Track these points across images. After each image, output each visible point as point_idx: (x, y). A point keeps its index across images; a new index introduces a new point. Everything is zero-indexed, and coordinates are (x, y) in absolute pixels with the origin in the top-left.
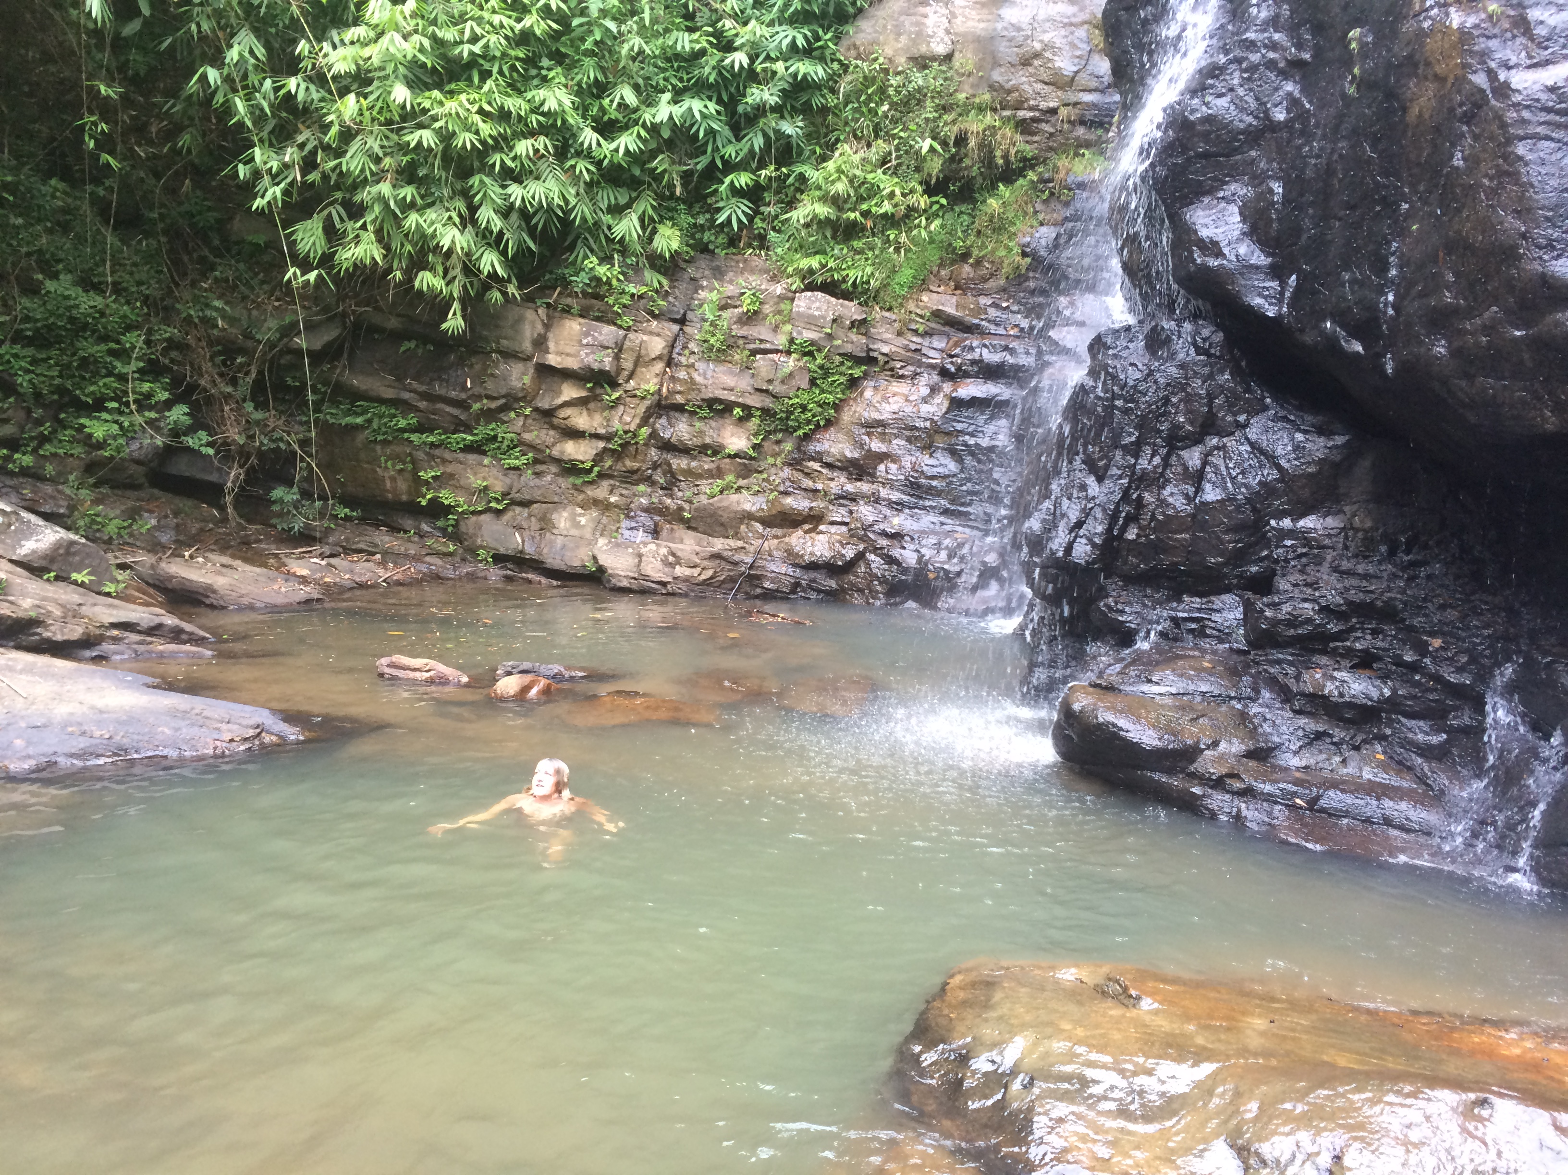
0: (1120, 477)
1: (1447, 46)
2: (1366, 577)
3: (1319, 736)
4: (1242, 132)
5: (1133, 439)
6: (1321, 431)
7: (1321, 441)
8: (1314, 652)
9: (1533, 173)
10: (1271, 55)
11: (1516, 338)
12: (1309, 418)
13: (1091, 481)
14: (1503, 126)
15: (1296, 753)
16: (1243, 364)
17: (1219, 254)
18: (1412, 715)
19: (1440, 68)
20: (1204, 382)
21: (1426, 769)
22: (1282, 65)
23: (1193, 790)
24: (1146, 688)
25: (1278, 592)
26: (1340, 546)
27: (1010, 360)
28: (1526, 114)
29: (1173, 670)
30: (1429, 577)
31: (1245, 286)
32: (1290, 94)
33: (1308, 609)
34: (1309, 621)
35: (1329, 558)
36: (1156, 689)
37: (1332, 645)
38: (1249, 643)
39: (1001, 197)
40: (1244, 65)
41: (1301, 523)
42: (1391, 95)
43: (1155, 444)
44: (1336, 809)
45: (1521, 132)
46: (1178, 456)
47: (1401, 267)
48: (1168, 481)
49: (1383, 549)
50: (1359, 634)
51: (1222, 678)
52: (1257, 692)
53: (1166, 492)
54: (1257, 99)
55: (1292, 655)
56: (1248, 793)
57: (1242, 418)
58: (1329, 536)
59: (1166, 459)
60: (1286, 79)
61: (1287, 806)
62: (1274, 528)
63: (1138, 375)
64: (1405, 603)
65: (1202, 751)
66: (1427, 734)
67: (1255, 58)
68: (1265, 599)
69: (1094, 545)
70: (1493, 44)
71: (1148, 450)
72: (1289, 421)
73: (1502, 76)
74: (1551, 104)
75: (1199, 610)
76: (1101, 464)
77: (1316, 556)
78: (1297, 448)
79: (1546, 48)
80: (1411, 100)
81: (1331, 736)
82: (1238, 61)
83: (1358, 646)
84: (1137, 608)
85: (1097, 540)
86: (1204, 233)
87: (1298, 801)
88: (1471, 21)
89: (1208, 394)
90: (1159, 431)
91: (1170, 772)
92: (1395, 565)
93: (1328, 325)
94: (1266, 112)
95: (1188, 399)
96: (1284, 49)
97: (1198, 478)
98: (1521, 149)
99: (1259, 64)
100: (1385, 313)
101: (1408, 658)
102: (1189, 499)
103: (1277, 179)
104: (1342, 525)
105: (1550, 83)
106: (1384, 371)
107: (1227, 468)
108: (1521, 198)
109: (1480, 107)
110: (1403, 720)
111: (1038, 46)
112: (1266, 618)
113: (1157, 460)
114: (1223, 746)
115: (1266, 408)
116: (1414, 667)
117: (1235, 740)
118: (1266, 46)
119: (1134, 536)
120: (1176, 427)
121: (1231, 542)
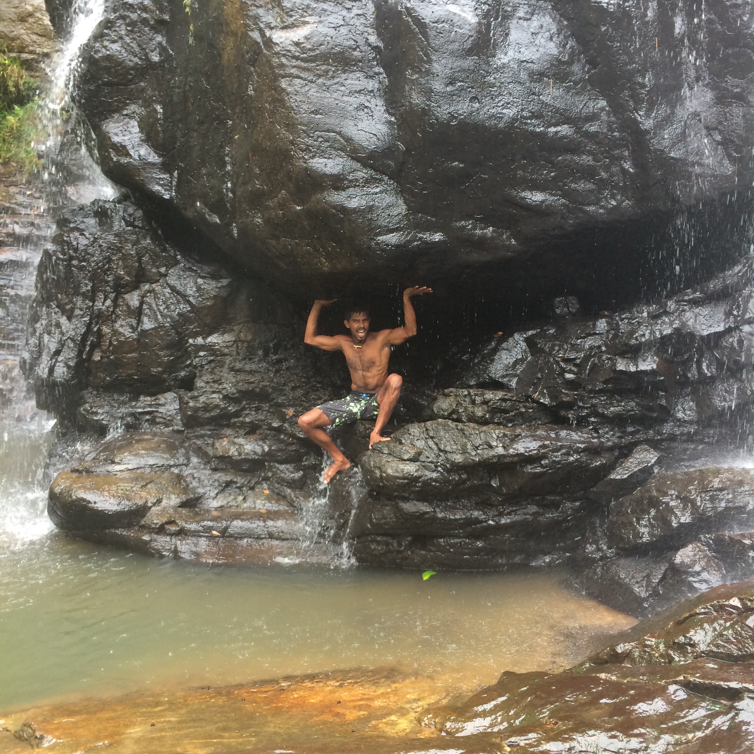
0: (82, 316)
1: (234, 11)
2: (251, 372)
3: (228, 484)
4: (132, 68)
5: (89, 288)
6: (214, 277)
7: (213, 284)
8: (223, 426)
9: (292, 102)
10: (144, 15)
11: (297, 212)
12: (207, 269)
13: (63, 320)
14: (272, 67)
15: (214, 498)
16: (160, 232)
17: (128, 155)
18: (281, 462)
19: (233, 27)
20: (133, 246)
21: (293, 495)
22: (152, 23)
23: (144, 538)
24: (111, 468)
25: (197, 389)
26: (235, 353)
28: (284, 60)
29: (130, 452)
30: (288, 369)
31: (147, 177)
32: (160, 43)
33: (216, 398)
34: (217, 406)
35: (228, 362)
36: (117, 468)
37: (232, 421)
38: (184, 425)
39: (17, 115)
40: (128, 21)
41: (209, 339)
42: (211, 45)
43: (106, 291)
44: (239, 534)
45: (281, 72)
46: (123, 298)
47: (233, 165)
48: (118, 316)
49: (260, 353)
50: (247, 412)
51: (164, 452)
52: (188, 459)
53: (117, 325)
54: (139, 46)
55: (210, 430)
56: (182, 533)
57: (163, 270)
58: (227, 347)
59: (115, 301)
60: (156, 33)
61: (207, 537)
62: (191, 345)
63: (85, 242)
64: (273, 388)
65: (151, 507)
66: (292, 473)
67: (134, 16)
68: (189, 394)
69: (69, 367)
70: (261, 11)
71: (102, 296)
72: (193, 271)
73: (268, 34)
74: (297, 54)
75: (150, 406)
76: (68, 307)
77: (219, 361)
78: (199, 289)
79: (291, 16)
80: (223, 49)
81: (236, 483)
82: (123, 18)
83: (247, 420)
84: (107, 408)
85: (71, 364)
86: (116, 139)
87: (214, 532)
89: (137, 254)
90: (107, 282)
91: (129, 526)
92: (268, 363)
93: (198, 204)
94: (146, 55)
95: (124, 258)
96: (152, 12)
97: (138, 313)
98: (284, 83)
99: (136, 21)
100: (227, 195)
101: (275, 425)
102: (134, 329)
103: (160, 103)
104: (234, 339)
105: (296, 40)
106: (232, 236)
107: (157, 305)
108: (288, 117)
109: (258, 55)
110: (277, 465)
111: (30, 8)
112: (190, 407)
113: (108, 302)
114: (164, 503)
115: (177, 263)
116: (279, 430)
117: (173, 496)
118: (140, 9)
119: (99, 358)
120: (118, 278)
121: (165, 357)
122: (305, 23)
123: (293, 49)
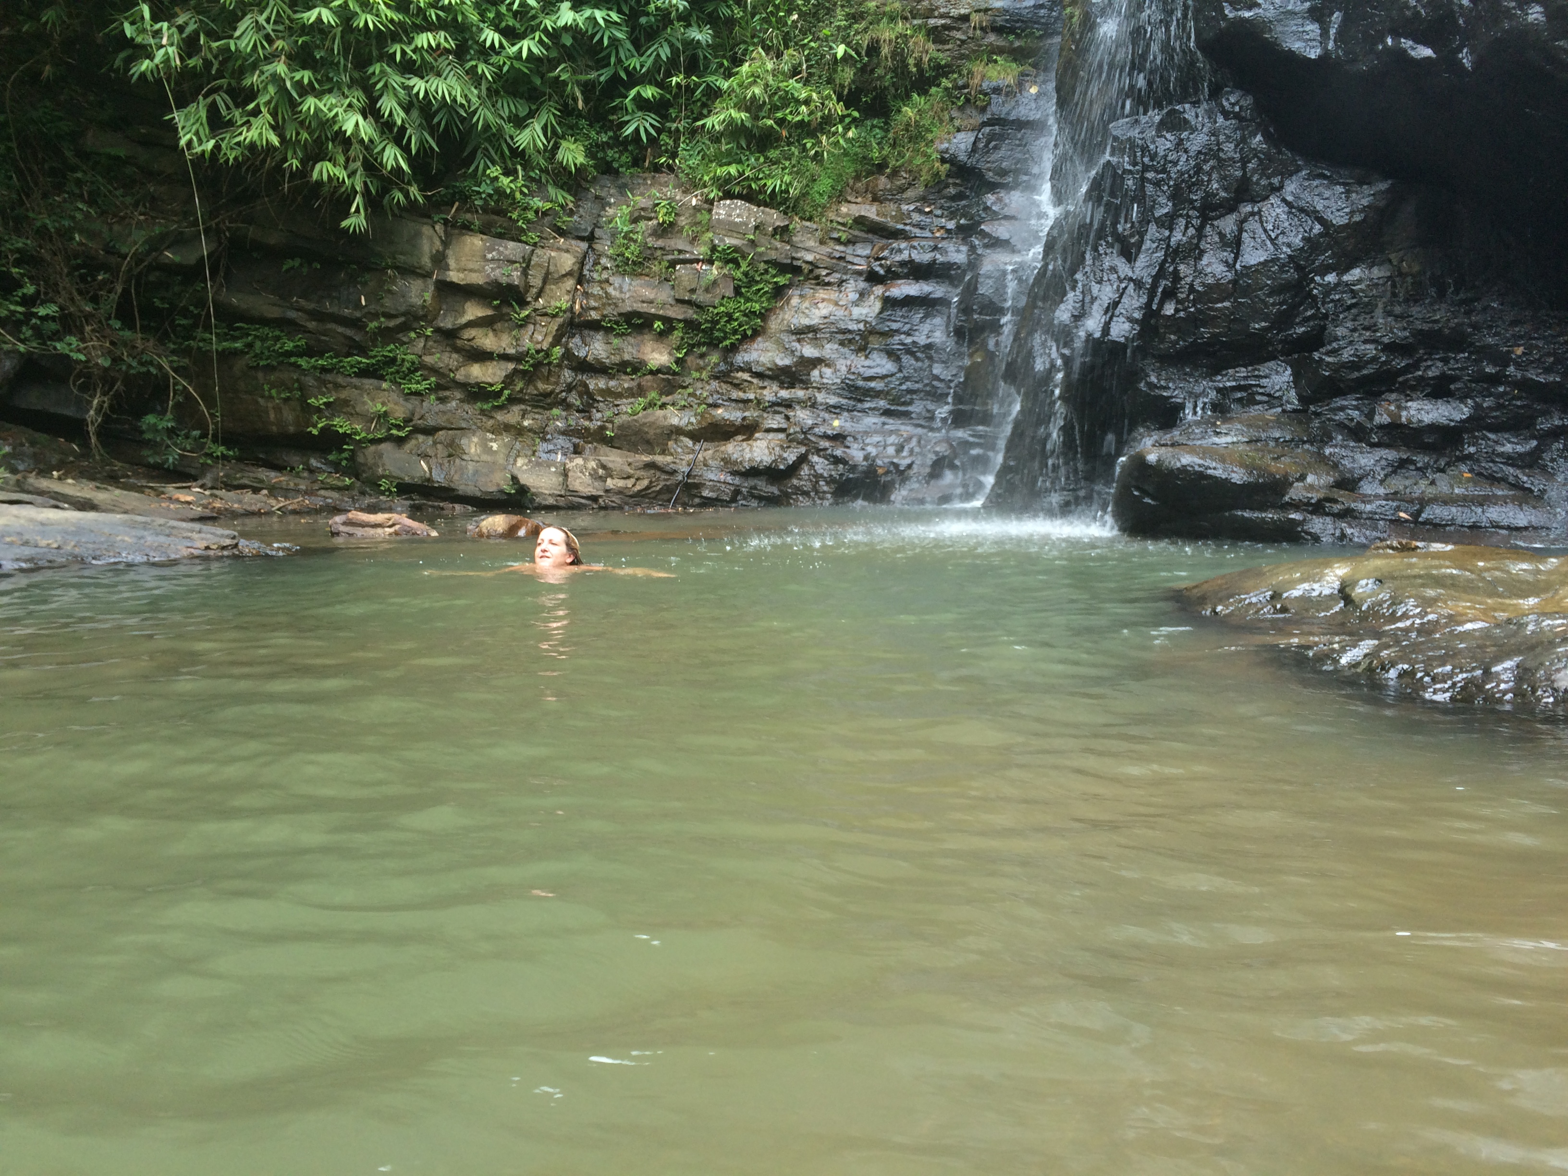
0: (1155, 252)
3: (1403, 464)
5: (1166, 210)
6: (1362, 182)
7: (1364, 190)
12: (1345, 174)
13: (1121, 262)
15: (1382, 481)
17: (1253, 5)
18: (1498, 428)
20: (1236, 146)
21: (1520, 475)
23: (1292, 516)
25: (1335, 340)
26: (1389, 293)
29: (1240, 423)
33: (1370, 350)
34: (1373, 361)
35: (1380, 305)
37: (1400, 380)
38: (1304, 400)
39: (916, 106)
41: (1347, 277)
43: (1188, 216)
44: (1441, 519)
46: (1212, 225)
48: (1204, 251)
49: (1432, 291)
50: (1429, 363)
51: (1289, 427)
52: (1328, 436)
53: (1205, 261)
55: (1357, 399)
56: (1348, 514)
57: (1276, 181)
58: (1376, 285)
59: (1200, 230)
61: (1390, 520)
62: (1319, 284)
65: (1293, 482)
66: (1515, 444)
68: (1323, 349)
69: (1133, 321)
71: (1182, 222)
72: (1324, 177)
75: (1245, 378)
76: (1133, 240)
77: (1366, 305)
81: (1414, 462)
83: (1430, 374)
84: (1180, 383)
85: (1136, 316)
87: (1402, 515)
89: (1242, 158)
90: (1192, 202)
91: (1260, 508)
92: (1449, 304)
93: (1389, 41)
95: (1222, 164)
97: (1235, 244)
100: (1462, 5)
101: (1489, 371)
102: (1230, 266)
104: (1388, 274)
106: (1458, 69)
107: (1265, 231)
110: (1488, 434)
114: (1310, 479)
115: (1298, 170)
116: (1495, 380)
117: (1320, 474)
119: (1172, 311)
120: (1209, 195)
121: (1274, 304)
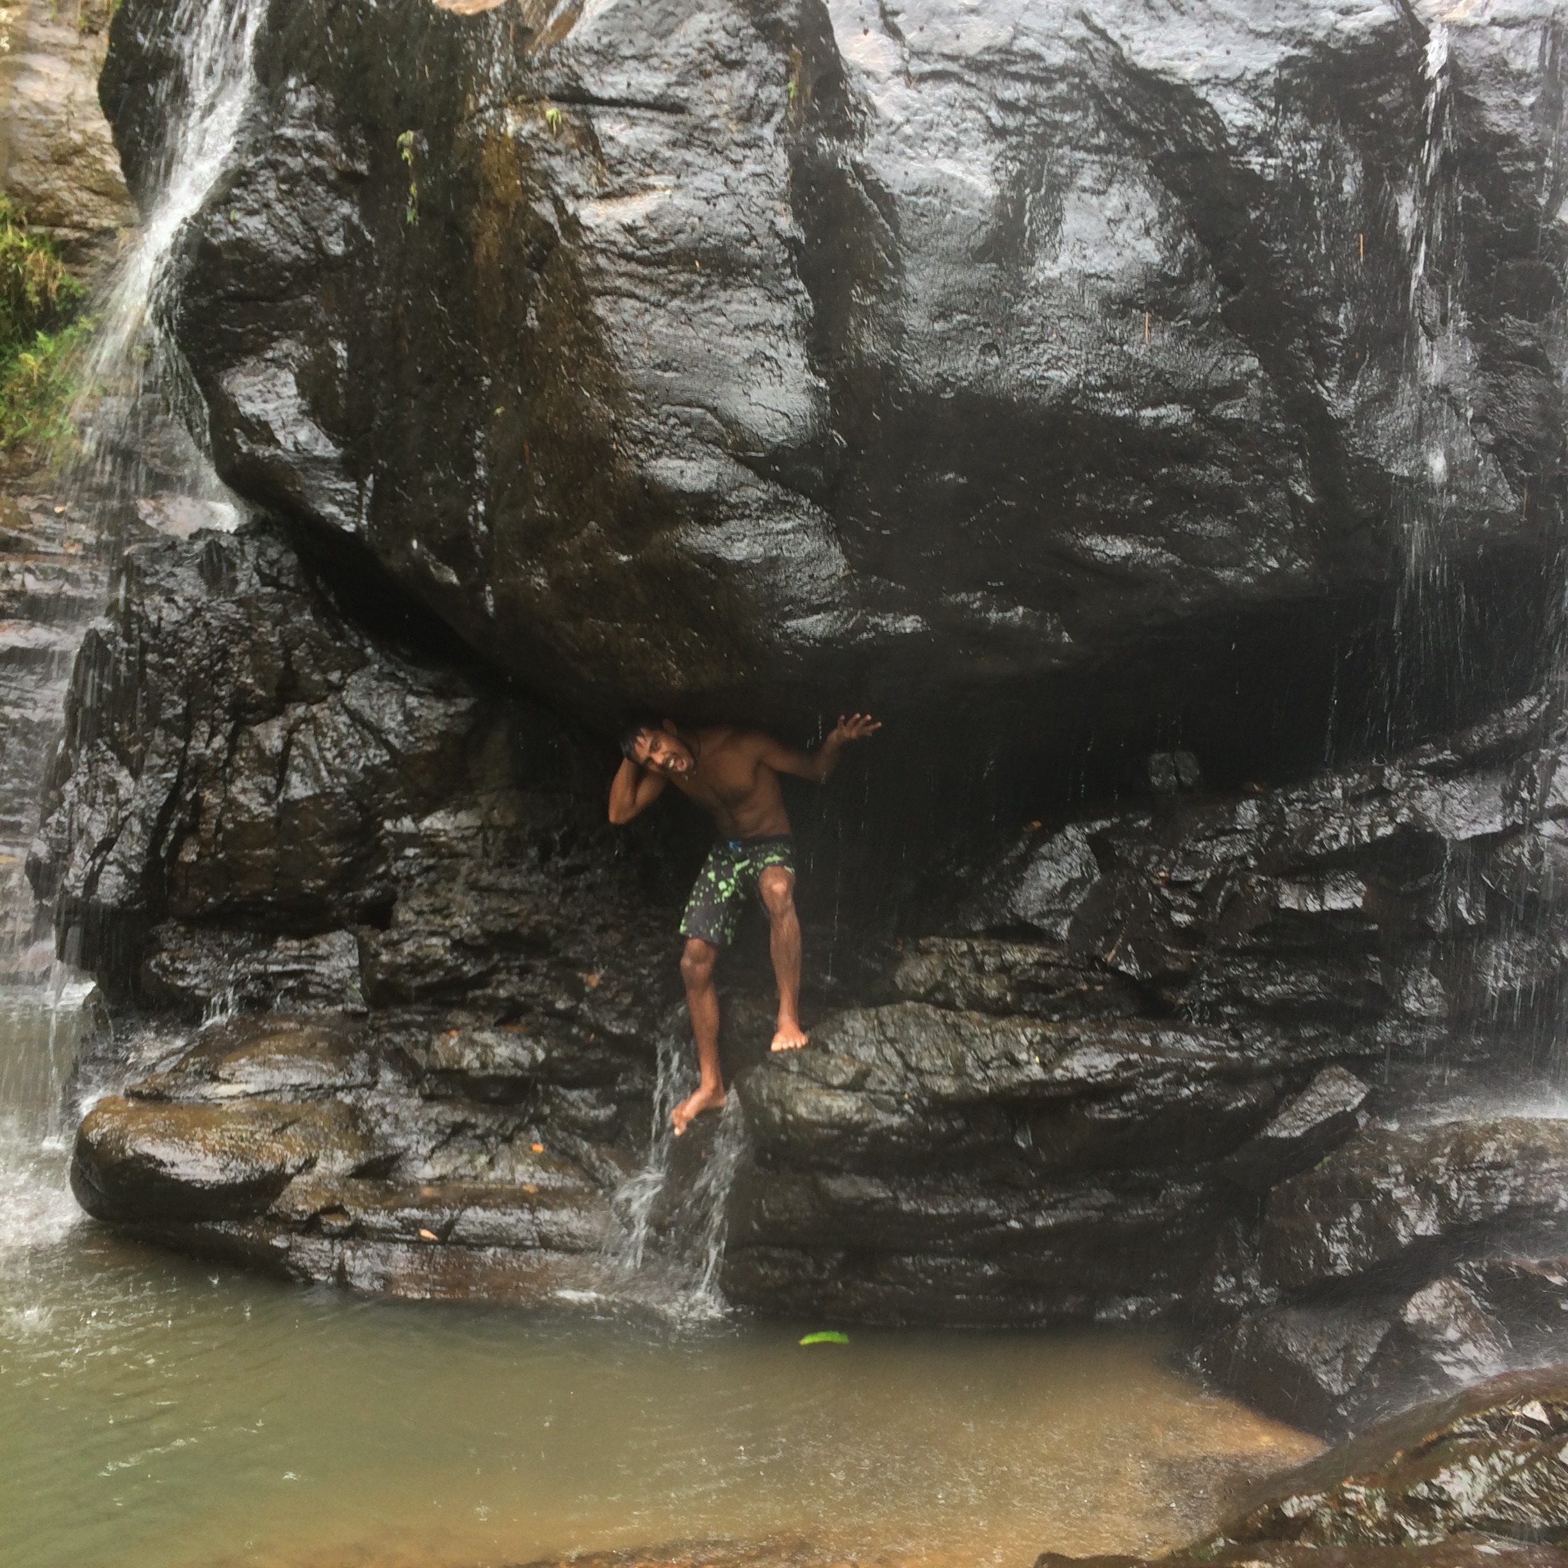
0: (164, 769)
1: (503, 160)
2: (512, 893)
3: (458, 1129)
4: (288, 267)
5: (179, 710)
6: (441, 693)
7: (440, 707)
8: (450, 1006)
9: (617, 344)
10: (317, 162)
11: (620, 566)
12: (428, 676)
13: (123, 777)
14: (577, 275)
15: (426, 1159)
16: (332, 600)
17: (272, 441)
18: (572, 1085)
19: (500, 191)
20: (275, 625)
21: (594, 1155)
22: (332, 177)
23: (275, 1243)
24: (210, 1090)
25: (398, 926)
26: (479, 852)
27: (69, 590)
28: (602, 261)
29: (252, 1057)
30: (590, 888)
31: (310, 487)
32: (347, 219)
33: (438, 946)
34: (438, 964)
35: (464, 870)
36: (224, 1090)
37: (470, 995)
38: (368, 1001)
39: (42, 351)
40: (282, 172)
41: (426, 823)
42: (453, 227)
43: (213, 718)
44: (476, 1236)
45: (597, 285)
46: (251, 734)
47: (490, 466)
48: (238, 772)
49: (533, 852)
50: (502, 976)
51: (323, 1059)
52: (374, 1073)
53: (235, 789)
54: (304, 222)
55: (422, 1013)
56: (357, 1233)
57: (335, 676)
58: (464, 839)
59: (232, 739)
60: (340, 197)
61: (408, 1242)
62: (389, 833)
63: (176, 616)
64: (558, 928)
65: (292, 1176)
66: (594, 1107)
67: (295, 163)
68: (381, 937)
69: (130, 875)
70: (557, 163)
71: (205, 728)
72: (396, 679)
73: (570, 207)
74: (630, 249)
75: (297, 959)
76: (133, 750)
77: (447, 869)
78: (409, 717)
79: (619, 174)
80: (477, 235)
81: (474, 1127)
82: (273, 165)
83: (502, 993)
84: (205, 963)
85: (135, 868)
86: (248, 409)
87: (425, 1233)
88: (528, 128)
89: (283, 643)
90: (218, 699)
91: (242, 1218)
92: (548, 874)
93: (415, 544)
94: (318, 241)
95: (257, 650)
96: (334, 155)
97: (279, 765)
98: (600, 307)
99: (301, 173)
100: (477, 528)
101: (560, 1005)
102: (269, 798)
103: (341, 338)
104: (478, 823)
105: (627, 221)
106: (484, 612)
107: (320, 749)
108: (607, 375)
109: (549, 248)
110: (562, 1091)
111: (77, 138)
112: (383, 965)
113: (218, 742)
114: (321, 1166)
115: (365, 662)
116: (569, 1017)
117: (339, 1154)
118: (307, 149)
119: (194, 857)
120: (242, 691)
121: (334, 857)
122: (647, 188)
123: (621, 238)
